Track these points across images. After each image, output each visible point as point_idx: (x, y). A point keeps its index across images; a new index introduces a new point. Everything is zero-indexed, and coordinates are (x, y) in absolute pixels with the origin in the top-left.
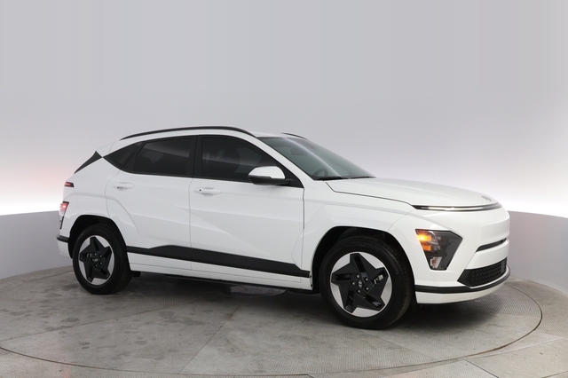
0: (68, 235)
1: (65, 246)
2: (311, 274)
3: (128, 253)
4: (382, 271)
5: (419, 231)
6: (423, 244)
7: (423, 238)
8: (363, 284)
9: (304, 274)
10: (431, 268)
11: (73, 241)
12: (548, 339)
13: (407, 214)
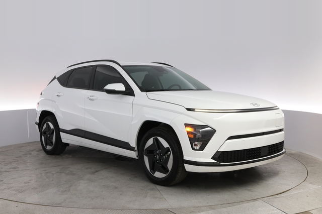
0: (38, 121)
1: (37, 126)
2: (136, 149)
3: (61, 133)
4: (168, 150)
5: (187, 125)
6: (188, 133)
7: (189, 129)
8: (159, 157)
9: (132, 149)
10: (193, 149)
11: (40, 125)
12: (311, 187)
13: (182, 114)
